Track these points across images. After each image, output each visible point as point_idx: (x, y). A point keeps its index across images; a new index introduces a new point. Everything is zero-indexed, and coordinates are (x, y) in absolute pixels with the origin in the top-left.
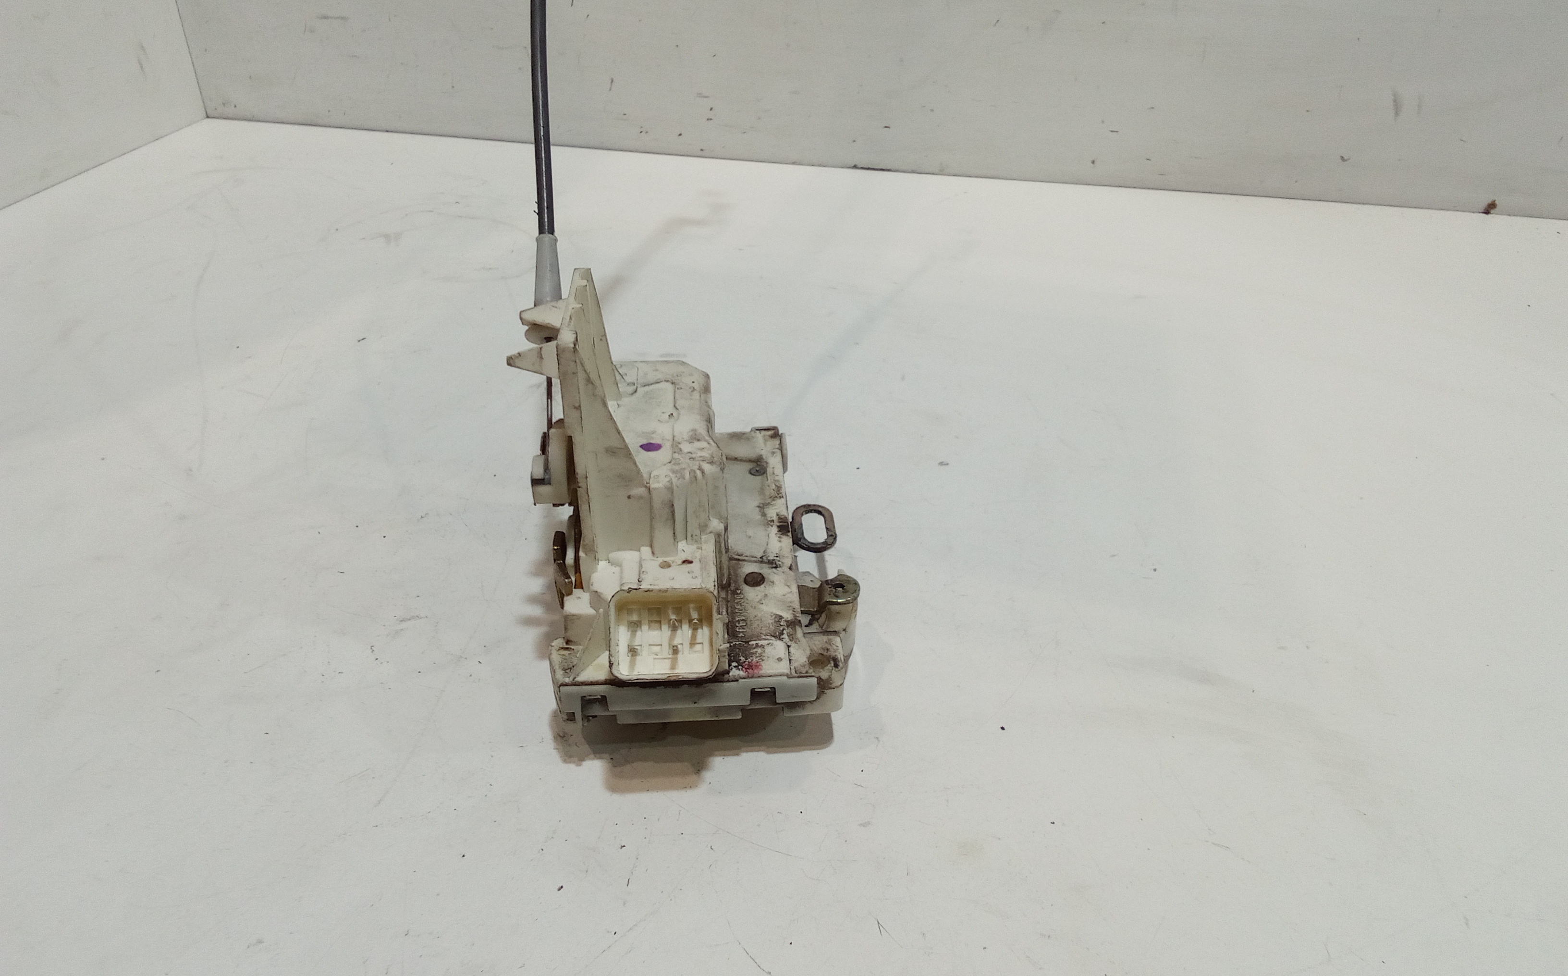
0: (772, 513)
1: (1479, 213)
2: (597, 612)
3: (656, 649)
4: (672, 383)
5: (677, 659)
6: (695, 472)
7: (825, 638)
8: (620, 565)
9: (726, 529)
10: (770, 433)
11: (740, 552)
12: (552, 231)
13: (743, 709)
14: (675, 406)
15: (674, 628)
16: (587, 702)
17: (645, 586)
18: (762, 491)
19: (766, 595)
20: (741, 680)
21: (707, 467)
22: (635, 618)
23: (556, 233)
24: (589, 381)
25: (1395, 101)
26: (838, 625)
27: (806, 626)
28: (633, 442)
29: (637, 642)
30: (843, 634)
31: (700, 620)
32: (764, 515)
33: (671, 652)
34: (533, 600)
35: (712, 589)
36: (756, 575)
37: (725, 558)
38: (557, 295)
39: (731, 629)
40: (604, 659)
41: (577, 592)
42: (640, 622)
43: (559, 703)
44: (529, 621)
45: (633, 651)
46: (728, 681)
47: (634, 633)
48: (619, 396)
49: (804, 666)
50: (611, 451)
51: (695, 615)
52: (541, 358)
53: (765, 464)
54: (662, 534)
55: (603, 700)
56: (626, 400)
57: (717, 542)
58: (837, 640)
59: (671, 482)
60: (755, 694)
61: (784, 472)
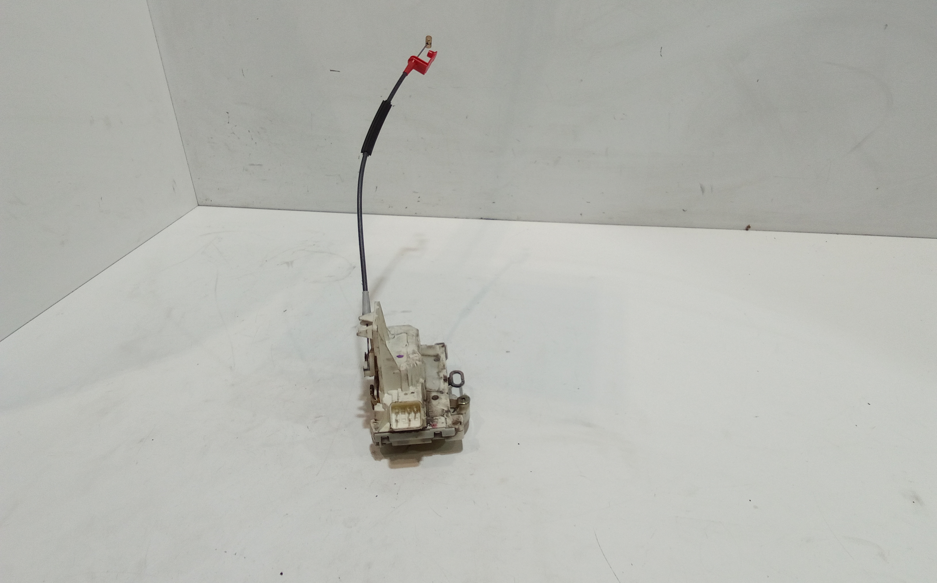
0: (442, 375)
1: (744, 230)
2: (385, 409)
3: (404, 420)
4: (406, 333)
5: (410, 423)
6: (414, 364)
7: (458, 416)
8: (392, 395)
9: (425, 381)
10: (442, 345)
11: (431, 388)
12: (367, 290)
13: (432, 439)
14: (407, 342)
15: (409, 414)
16: (383, 439)
17: (400, 401)
18: (438, 367)
19: (439, 403)
20: (430, 430)
21: (418, 363)
22: (397, 411)
23: (368, 290)
24: (381, 339)
25: (701, 187)
26: (463, 412)
27: (453, 412)
28: (394, 355)
29: (398, 419)
30: (464, 415)
31: (417, 411)
32: (439, 375)
33: (408, 421)
34: (360, 409)
35: (420, 401)
36: (435, 396)
37: (425, 391)
38: (370, 311)
39: (427, 414)
40: (388, 424)
41: (378, 404)
42: (399, 412)
43: (374, 440)
44: (360, 416)
45: (397, 421)
46: (427, 430)
47: (397, 416)
48: (389, 339)
49: (450, 424)
50: (388, 360)
51: (415, 409)
52: (367, 333)
53: (439, 357)
54: (405, 384)
55: (388, 438)
56: (391, 341)
57: (422, 386)
58: (461, 416)
59: (407, 368)
60: (435, 434)
61: (446, 359)
